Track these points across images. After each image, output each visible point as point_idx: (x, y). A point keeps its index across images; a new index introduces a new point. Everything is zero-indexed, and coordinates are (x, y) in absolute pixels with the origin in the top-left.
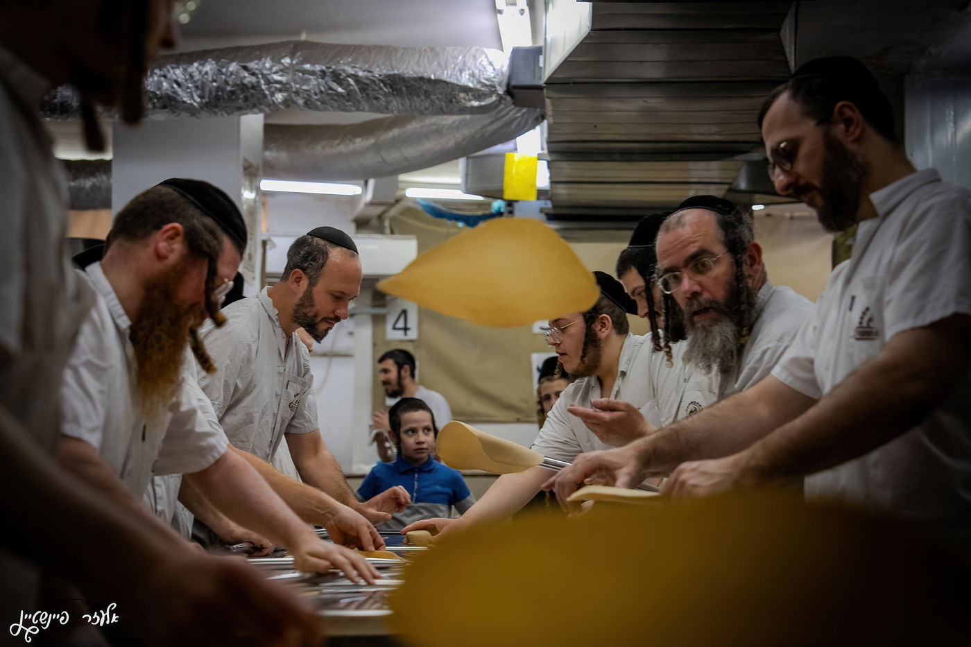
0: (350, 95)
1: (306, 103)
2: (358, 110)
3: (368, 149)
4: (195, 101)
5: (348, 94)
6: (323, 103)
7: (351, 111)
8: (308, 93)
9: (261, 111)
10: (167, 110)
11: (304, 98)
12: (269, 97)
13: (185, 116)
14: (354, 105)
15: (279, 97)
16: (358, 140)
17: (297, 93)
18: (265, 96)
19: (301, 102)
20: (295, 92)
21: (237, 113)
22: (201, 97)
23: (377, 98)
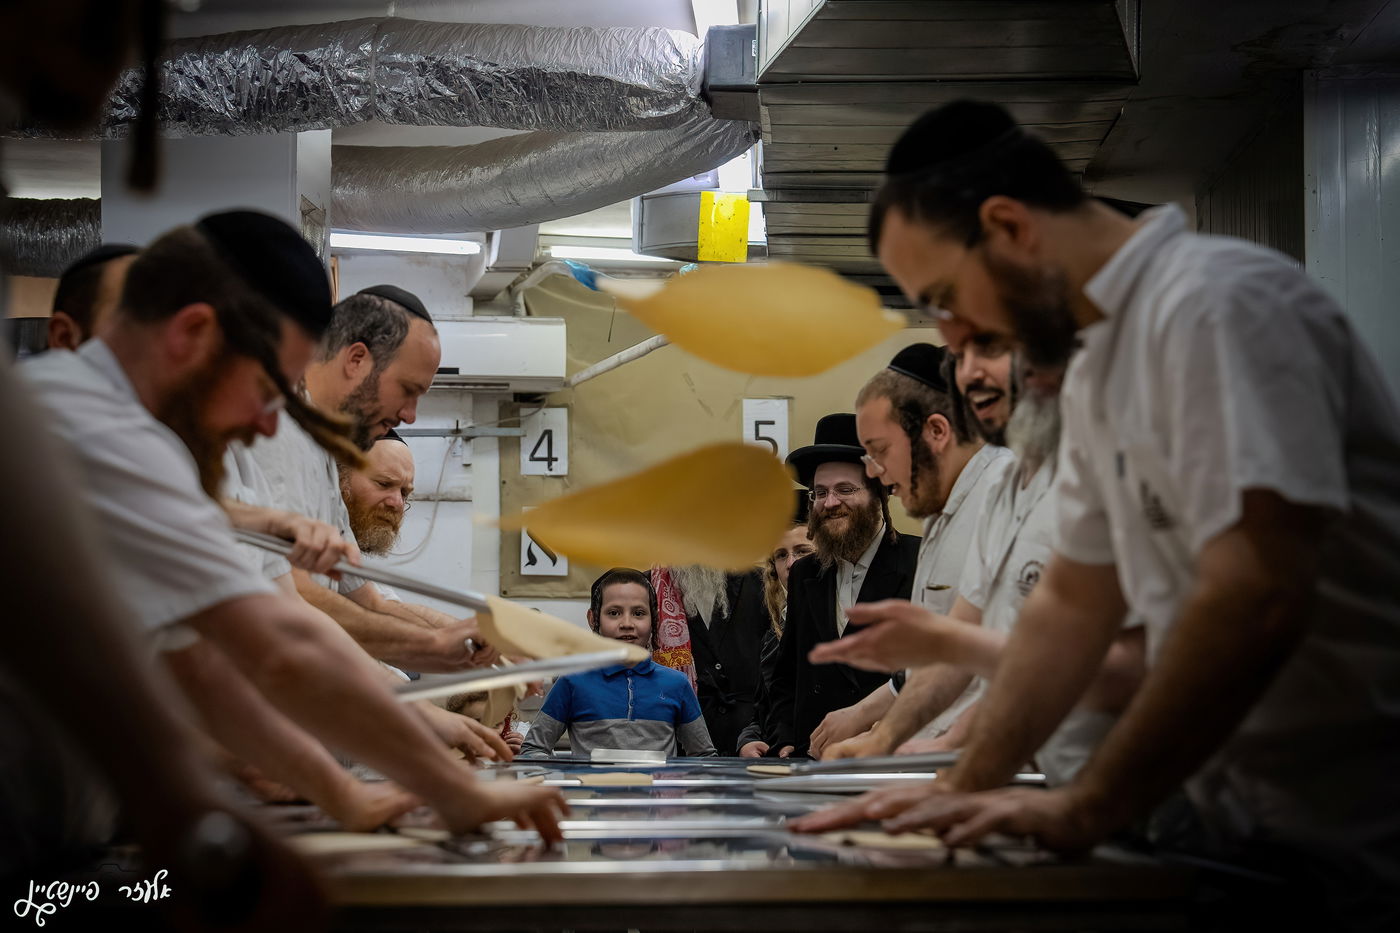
0: (464, 101)
1: (396, 113)
2: (476, 123)
3: (491, 185)
4: (226, 109)
5: (460, 100)
6: (421, 110)
7: (465, 125)
8: (399, 96)
9: (327, 125)
10: (184, 123)
11: (394, 105)
12: (340, 104)
13: (212, 132)
14: (470, 116)
15: (356, 103)
16: (476, 170)
17: (383, 97)
18: (334, 102)
19: (389, 111)
20: (379, 96)
21: (292, 128)
22: (236, 103)
23: (505, 106)
